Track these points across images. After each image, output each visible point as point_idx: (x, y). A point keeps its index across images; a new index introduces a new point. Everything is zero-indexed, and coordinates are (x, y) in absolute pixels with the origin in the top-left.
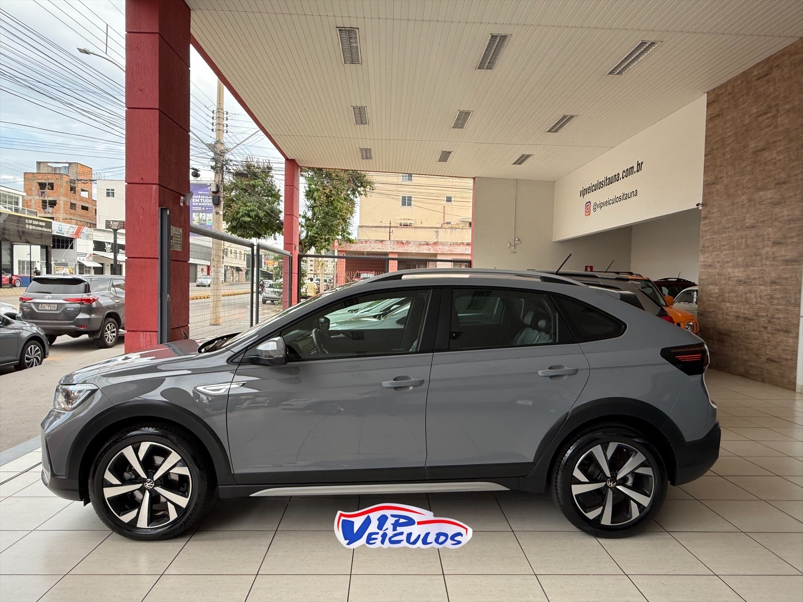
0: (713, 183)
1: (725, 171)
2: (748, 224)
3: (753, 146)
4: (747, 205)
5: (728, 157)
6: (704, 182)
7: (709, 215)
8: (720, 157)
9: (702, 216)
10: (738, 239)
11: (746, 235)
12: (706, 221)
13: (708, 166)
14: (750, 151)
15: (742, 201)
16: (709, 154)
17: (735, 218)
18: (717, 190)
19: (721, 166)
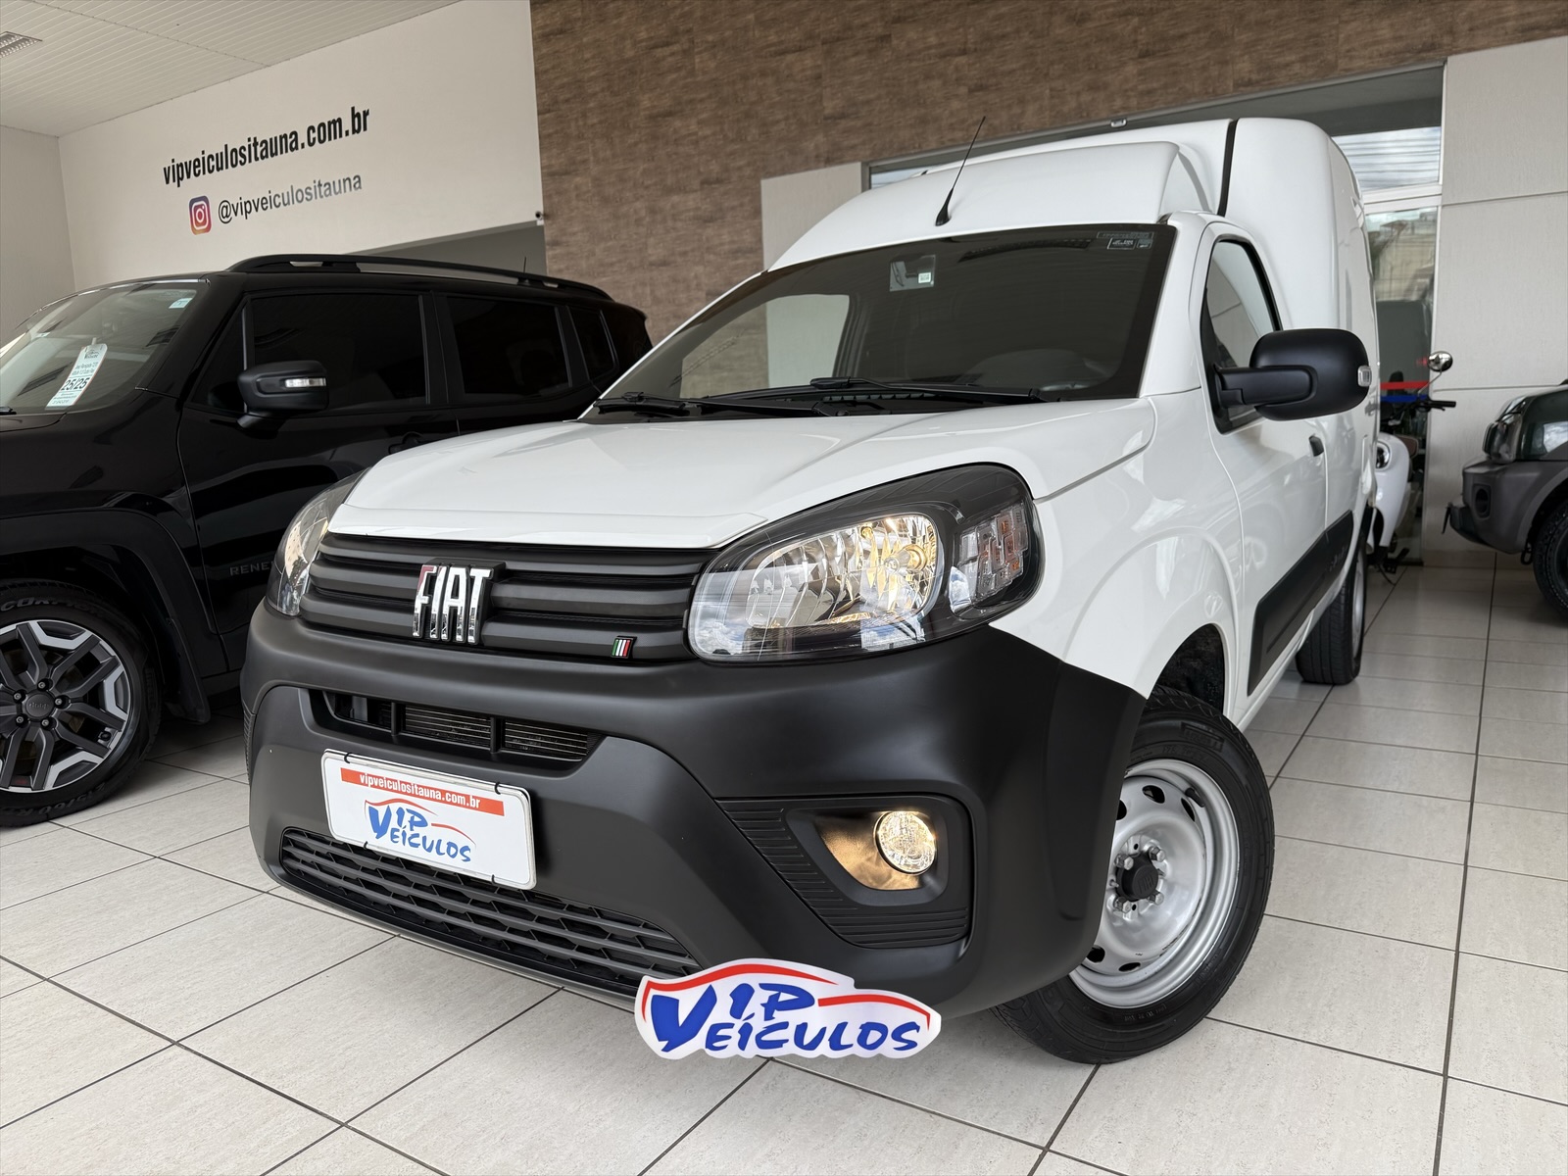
0: (567, 173)
1: (590, 148)
2: (653, 258)
3: (646, 103)
4: (647, 219)
5: (595, 121)
6: (542, 168)
7: (564, 239)
8: (577, 120)
9: (547, 238)
10: (634, 287)
11: (651, 279)
12: (558, 250)
13: (549, 136)
14: (642, 113)
15: (636, 212)
16: (549, 111)
17: (623, 246)
18: (577, 188)
19: (580, 137)
